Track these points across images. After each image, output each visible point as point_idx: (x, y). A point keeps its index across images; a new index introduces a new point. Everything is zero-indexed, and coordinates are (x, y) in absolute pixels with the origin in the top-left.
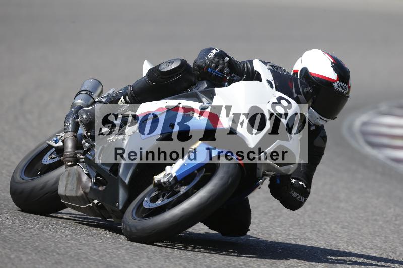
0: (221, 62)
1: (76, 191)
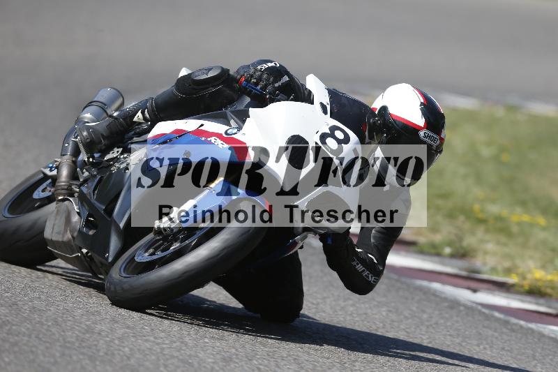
1: (63, 235)
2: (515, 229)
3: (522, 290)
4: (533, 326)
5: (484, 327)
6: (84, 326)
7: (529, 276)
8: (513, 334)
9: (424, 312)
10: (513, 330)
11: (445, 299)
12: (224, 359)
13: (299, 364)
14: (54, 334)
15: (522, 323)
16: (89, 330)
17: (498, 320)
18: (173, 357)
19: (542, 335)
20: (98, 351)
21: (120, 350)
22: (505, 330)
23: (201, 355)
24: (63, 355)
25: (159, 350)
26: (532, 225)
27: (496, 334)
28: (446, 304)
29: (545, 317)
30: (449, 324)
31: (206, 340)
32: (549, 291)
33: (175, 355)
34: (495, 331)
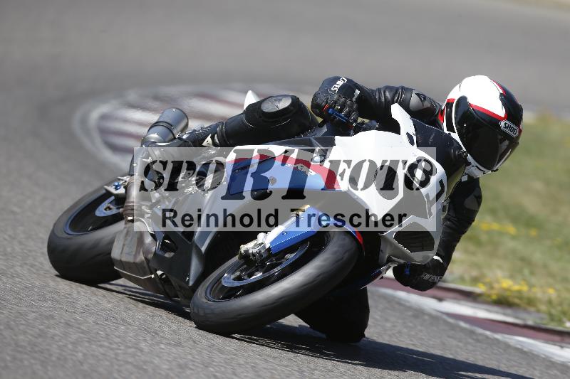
0: (349, 102)
1: (135, 256)
2: (484, 238)
3: (489, 299)
4: (498, 336)
5: (449, 337)
6: (37, 331)
7: (496, 286)
8: (479, 344)
9: (387, 320)
10: (478, 341)
11: (410, 308)
12: (180, 366)
13: (256, 372)
14: (5, 338)
15: (488, 333)
16: (42, 334)
17: (463, 330)
18: (127, 363)
19: (507, 346)
20: (51, 355)
21: (74, 355)
22: (470, 341)
23: (156, 361)
24: (14, 358)
25: (113, 356)
26: (501, 233)
27: (461, 344)
28: (410, 313)
29: (511, 327)
30: (413, 333)
31: (162, 346)
32: (517, 301)
33: (130, 360)
34: (460, 341)
